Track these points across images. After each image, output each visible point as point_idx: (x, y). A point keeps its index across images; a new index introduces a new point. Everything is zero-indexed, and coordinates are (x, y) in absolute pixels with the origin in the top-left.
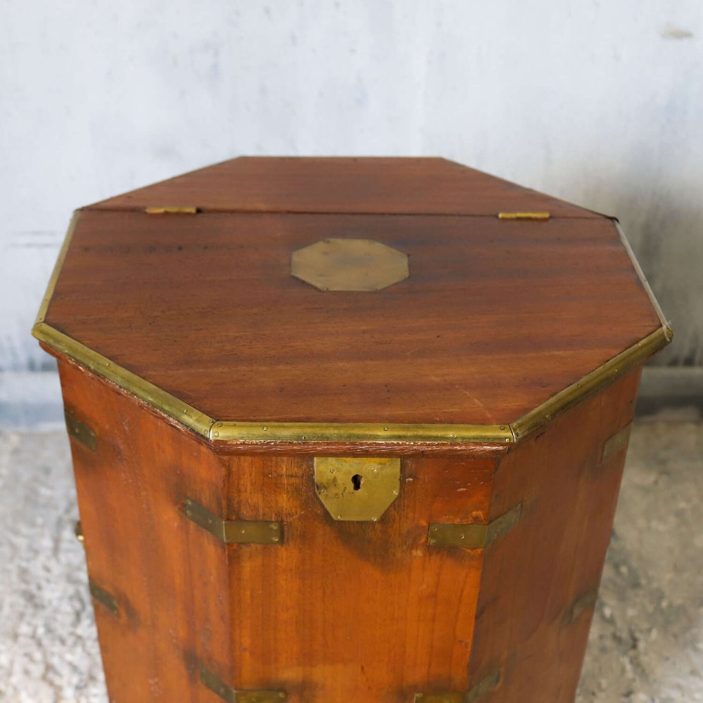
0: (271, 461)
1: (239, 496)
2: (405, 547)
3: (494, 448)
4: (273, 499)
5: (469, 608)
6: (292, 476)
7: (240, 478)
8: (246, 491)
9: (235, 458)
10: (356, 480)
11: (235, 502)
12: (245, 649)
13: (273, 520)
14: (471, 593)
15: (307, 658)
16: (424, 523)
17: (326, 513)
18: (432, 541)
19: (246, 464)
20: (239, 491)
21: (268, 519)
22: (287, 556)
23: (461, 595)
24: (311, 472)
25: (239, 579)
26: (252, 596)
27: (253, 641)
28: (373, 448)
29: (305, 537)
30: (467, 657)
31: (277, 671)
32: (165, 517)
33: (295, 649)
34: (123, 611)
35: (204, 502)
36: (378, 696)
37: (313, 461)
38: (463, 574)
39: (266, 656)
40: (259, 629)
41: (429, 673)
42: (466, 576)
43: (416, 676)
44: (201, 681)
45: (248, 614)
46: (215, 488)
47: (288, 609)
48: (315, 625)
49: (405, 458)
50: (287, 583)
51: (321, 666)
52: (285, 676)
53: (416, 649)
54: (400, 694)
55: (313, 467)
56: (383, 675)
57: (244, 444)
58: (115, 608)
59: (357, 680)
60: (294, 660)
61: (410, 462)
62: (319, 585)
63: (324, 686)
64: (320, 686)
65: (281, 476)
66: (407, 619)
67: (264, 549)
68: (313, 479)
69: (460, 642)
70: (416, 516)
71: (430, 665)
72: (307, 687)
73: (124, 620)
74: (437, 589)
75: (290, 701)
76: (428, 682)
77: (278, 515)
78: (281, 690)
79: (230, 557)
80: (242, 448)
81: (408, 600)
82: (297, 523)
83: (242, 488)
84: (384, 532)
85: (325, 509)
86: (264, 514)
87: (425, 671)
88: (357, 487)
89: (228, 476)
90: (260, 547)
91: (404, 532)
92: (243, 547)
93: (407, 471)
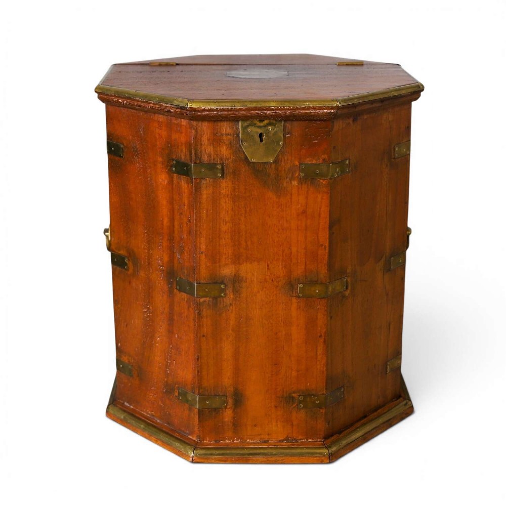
0: (218, 125)
1: (201, 148)
2: (288, 179)
4: (219, 149)
5: (324, 222)
6: (228, 135)
7: (202, 137)
8: (205, 145)
9: (200, 124)
10: (261, 135)
11: (199, 152)
12: (202, 253)
13: (219, 162)
14: (325, 210)
15: (237, 259)
16: (297, 163)
17: (246, 157)
18: (303, 175)
19: (205, 128)
20: (201, 145)
21: (216, 162)
22: (226, 186)
23: (320, 211)
24: (238, 132)
25: (200, 203)
26: (207, 215)
27: (207, 246)
28: (269, 112)
29: (235, 173)
30: (326, 257)
31: (220, 269)
32: (160, 180)
33: (230, 252)
34: (131, 263)
35: (183, 157)
36: (277, 286)
37: (239, 125)
38: (320, 197)
39: (214, 257)
40: (211, 237)
41: (305, 268)
42: (322, 199)
43: (299, 271)
44: (176, 289)
45: (205, 227)
46: (189, 145)
47: (226, 223)
48: (241, 234)
49: (285, 121)
50: (226, 205)
51: (245, 264)
52: (224, 272)
53: (297, 251)
54: (291, 285)
55: (239, 128)
56: (279, 270)
57: (204, 110)
58: (126, 264)
59: (265, 275)
60: (230, 260)
61: (288, 124)
62: (243, 205)
63: (246, 279)
64: (244, 279)
65: (223, 135)
66: (291, 229)
67: (214, 181)
68: (239, 136)
69: (322, 245)
70: (293, 158)
71: (306, 263)
72: (237, 280)
73: (131, 271)
74: (307, 207)
75: (227, 292)
76: (306, 276)
77: (221, 159)
78: (222, 283)
79: (195, 188)
80: (203, 113)
81: (291, 215)
82: (231, 165)
83: (203, 143)
84: (277, 169)
85: (245, 155)
86: (214, 159)
87: (303, 267)
88: (261, 141)
89: (196, 135)
90: (211, 180)
91: (287, 169)
92: (203, 180)
93: (287, 130)
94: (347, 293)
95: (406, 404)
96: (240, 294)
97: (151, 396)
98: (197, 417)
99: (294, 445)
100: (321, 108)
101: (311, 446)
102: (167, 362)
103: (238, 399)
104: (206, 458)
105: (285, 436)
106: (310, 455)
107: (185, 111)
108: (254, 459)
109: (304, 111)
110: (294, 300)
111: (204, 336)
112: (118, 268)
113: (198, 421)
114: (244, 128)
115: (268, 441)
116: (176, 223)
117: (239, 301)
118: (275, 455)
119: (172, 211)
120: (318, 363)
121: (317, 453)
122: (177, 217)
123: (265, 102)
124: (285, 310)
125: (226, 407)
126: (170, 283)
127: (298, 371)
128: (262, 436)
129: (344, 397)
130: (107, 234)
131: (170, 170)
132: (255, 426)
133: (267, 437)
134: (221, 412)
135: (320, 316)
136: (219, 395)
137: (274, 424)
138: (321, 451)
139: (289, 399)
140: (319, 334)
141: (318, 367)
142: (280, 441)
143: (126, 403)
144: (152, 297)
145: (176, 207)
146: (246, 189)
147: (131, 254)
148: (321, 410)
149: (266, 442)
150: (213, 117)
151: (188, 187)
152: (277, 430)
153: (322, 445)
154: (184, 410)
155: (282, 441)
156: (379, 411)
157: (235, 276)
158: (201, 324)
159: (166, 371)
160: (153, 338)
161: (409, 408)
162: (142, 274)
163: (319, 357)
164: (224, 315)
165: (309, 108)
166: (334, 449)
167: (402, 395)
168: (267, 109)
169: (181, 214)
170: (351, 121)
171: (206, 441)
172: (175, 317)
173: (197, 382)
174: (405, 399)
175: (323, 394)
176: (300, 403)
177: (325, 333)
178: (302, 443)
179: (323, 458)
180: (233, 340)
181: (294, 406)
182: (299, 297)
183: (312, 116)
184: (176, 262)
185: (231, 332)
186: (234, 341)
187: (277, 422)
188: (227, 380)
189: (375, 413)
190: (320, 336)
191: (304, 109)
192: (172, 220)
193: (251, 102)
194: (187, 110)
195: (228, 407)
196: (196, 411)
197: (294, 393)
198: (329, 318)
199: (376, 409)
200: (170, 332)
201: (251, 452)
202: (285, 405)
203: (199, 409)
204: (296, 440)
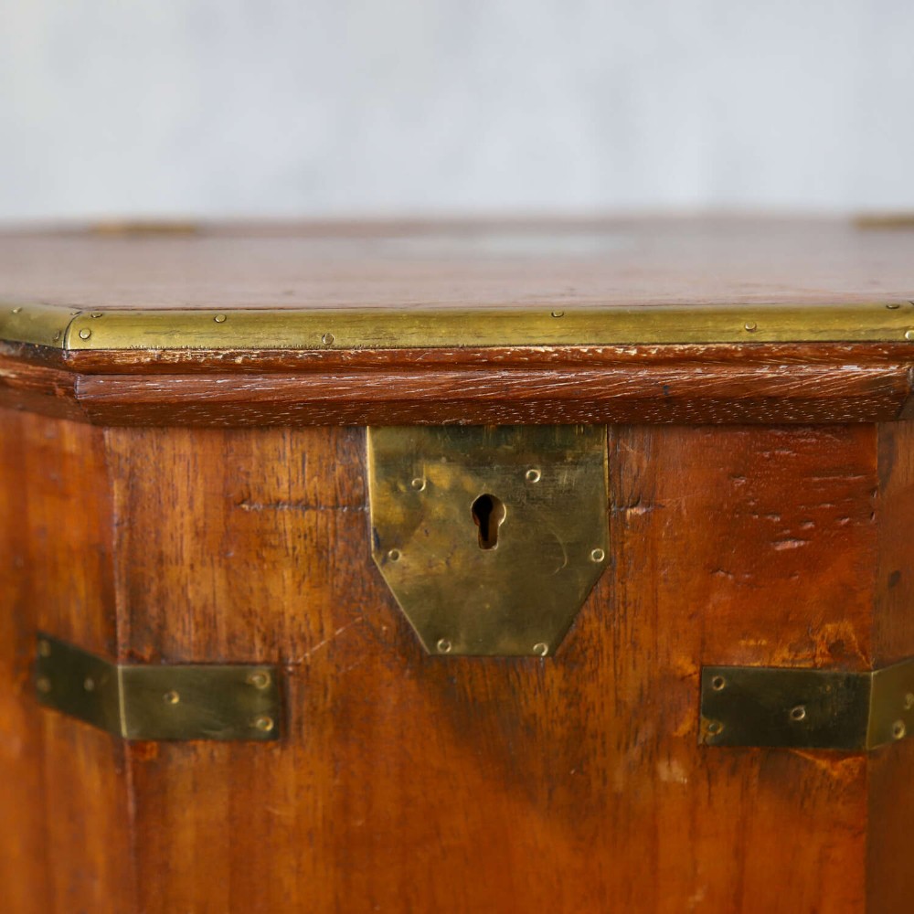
0: (248, 455)
1: (161, 576)
2: (635, 752)
3: (875, 371)
4: (256, 585)
6: (307, 506)
7: (163, 516)
8: (179, 559)
10: (482, 511)
11: (150, 599)
13: (258, 657)
16: (686, 665)
17: (404, 631)
18: (715, 729)
19: (180, 469)
20: (161, 559)
21: (245, 656)
24: (358, 492)
25: (165, 869)
28: (525, 376)
29: (347, 716)
35: (77, 625)
37: (360, 450)
42: (823, 859)
46: (100, 560)
49: (620, 428)
55: (363, 472)
57: (158, 367)
61: (635, 451)
62: (393, 888)
65: (275, 505)
67: (234, 758)
68: (364, 516)
70: (662, 638)
77: (270, 640)
79: (138, 793)
82: (324, 669)
83: (168, 549)
84: (573, 695)
85: (400, 618)
86: (231, 639)
88: (487, 538)
89: (131, 506)
90: (221, 752)
91: (630, 697)
92: (175, 752)
93: (627, 480)
100: (826, 353)
107: (63, 374)
109: (728, 374)
114: (393, 470)
123: (499, 318)
131: (29, 688)
146: (405, 800)
150: (214, 407)
151: (104, 782)
165: (754, 356)
168: (512, 363)
183: (773, 399)
191: (724, 358)
193: (426, 319)
194: (68, 368)
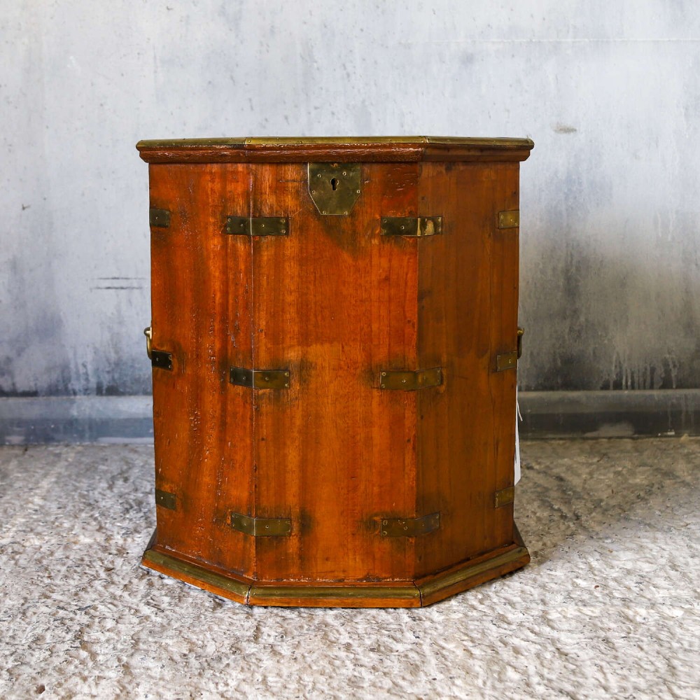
0: (282, 170)
1: (261, 197)
3: (416, 150)
4: (282, 199)
5: (412, 291)
6: (294, 181)
7: (262, 184)
8: (265, 193)
9: (259, 167)
10: (334, 182)
11: (259, 203)
12: (262, 331)
13: (282, 216)
14: (412, 277)
15: (305, 339)
16: (378, 217)
17: (315, 209)
18: (384, 231)
19: (266, 173)
20: (261, 194)
21: (279, 216)
22: (291, 245)
23: (406, 278)
24: (305, 178)
25: (260, 266)
26: (267, 282)
27: (267, 323)
28: (343, 150)
29: (303, 229)
30: (415, 337)
31: (283, 351)
32: (212, 246)
33: (296, 329)
34: (176, 360)
35: (239, 211)
36: (355, 375)
37: (306, 168)
38: (406, 258)
39: (276, 337)
40: (272, 310)
41: (389, 352)
42: (408, 262)
43: (381, 355)
44: (230, 382)
45: (265, 298)
46: (246, 195)
47: (291, 293)
48: (310, 306)
49: (363, 163)
50: (291, 268)
51: (314, 345)
52: (289, 356)
53: (379, 328)
54: (371, 373)
55: (307, 173)
56: (357, 354)
57: (265, 148)
58: (170, 362)
59: (339, 360)
60: (295, 340)
61: (367, 169)
62: (312, 270)
63: (316, 364)
64: (313, 365)
65: (287, 181)
66: (371, 300)
67: (276, 240)
68: (307, 183)
69: (409, 322)
70: (373, 211)
71: (389, 345)
72: (305, 366)
73: (176, 370)
74: (390, 273)
75: (293, 381)
76: (389, 361)
77: (285, 212)
78: (286, 370)
79: (254, 248)
80: (264, 153)
81: (371, 283)
82: (297, 218)
83: (263, 191)
84: (353, 224)
85: (314, 206)
86: (277, 212)
87: (386, 350)
88: (334, 189)
89: (255, 182)
90: (273, 238)
91: (366, 225)
92: (263, 239)
93: (365, 175)
94: (443, 389)
95: (520, 551)
96: (308, 385)
97: (198, 531)
98: (254, 548)
99: (376, 584)
100: (406, 146)
101: (397, 586)
102: (218, 481)
103: (306, 523)
104: (265, 599)
105: (365, 573)
106: (396, 597)
107: (242, 150)
108: (325, 600)
109: (385, 150)
110: (376, 393)
111: (263, 439)
112: (161, 370)
113: (254, 552)
114: (313, 173)
115: (343, 580)
116: (231, 297)
117: (306, 394)
118: (352, 595)
119: (226, 283)
120: (406, 476)
121: (404, 595)
122: (232, 289)
123: (338, 138)
124: (365, 406)
125: (290, 534)
126: (222, 377)
127: (380, 487)
128: (336, 574)
129: (440, 527)
130: (148, 332)
131: (224, 232)
132: (327, 559)
133: (342, 575)
134: (284, 540)
135: (408, 414)
136: (282, 518)
137: (351, 557)
138: (410, 591)
139: (370, 524)
140: (407, 439)
141: (406, 481)
142: (358, 580)
143: (167, 547)
144: (201, 399)
145: (231, 276)
146: (315, 249)
147: (176, 347)
148: (410, 540)
149: (341, 581)
150: (275, 157)
151: (245, 248)
152: (355, 566)
153: (412, 584)
154: (238, 541)
155: (361, 580)
156: (486, 555)
157: (302, 360)
158: (260, 423)
159: (216, 493)
160: (201, 452)
161: (524, 556)
162: (189, 371)
163: (407, 470)
164: (288, 411)
165: (391, 146)
166: (427, 590)
167: (515, 541)
168: (340, 147)
169: (237, 284)
170: (443, 169)
171: (266, 579)
172: (228, 420)
173: (254, 500)
174: (519, 546)
175: (413, 518)
176: (383, 530)
177: (415, 436)
178: (387, 583)
179: (413, 600)
180: (299, 445)
181: (377, 533)
182: (381, 389)
183: (395, 156)
184: (229, 348)
185: (296, 434)
186: (301, 447)
187: (354, 555)
188: (292, 498)
189: (480, 558)
190: (409, 441)
191: (385, 147)
192: (225, 293)
193: (322, 138)
194: (245, 149)
195: (293, 534)
196: (253, 538)
197: (376, 515)
198: (419, 418)
199: (482, 554)
200: (222, 441)
201: (322, 592)
202: (365, 532)
203: (256, 537)
204: (379, 579)
